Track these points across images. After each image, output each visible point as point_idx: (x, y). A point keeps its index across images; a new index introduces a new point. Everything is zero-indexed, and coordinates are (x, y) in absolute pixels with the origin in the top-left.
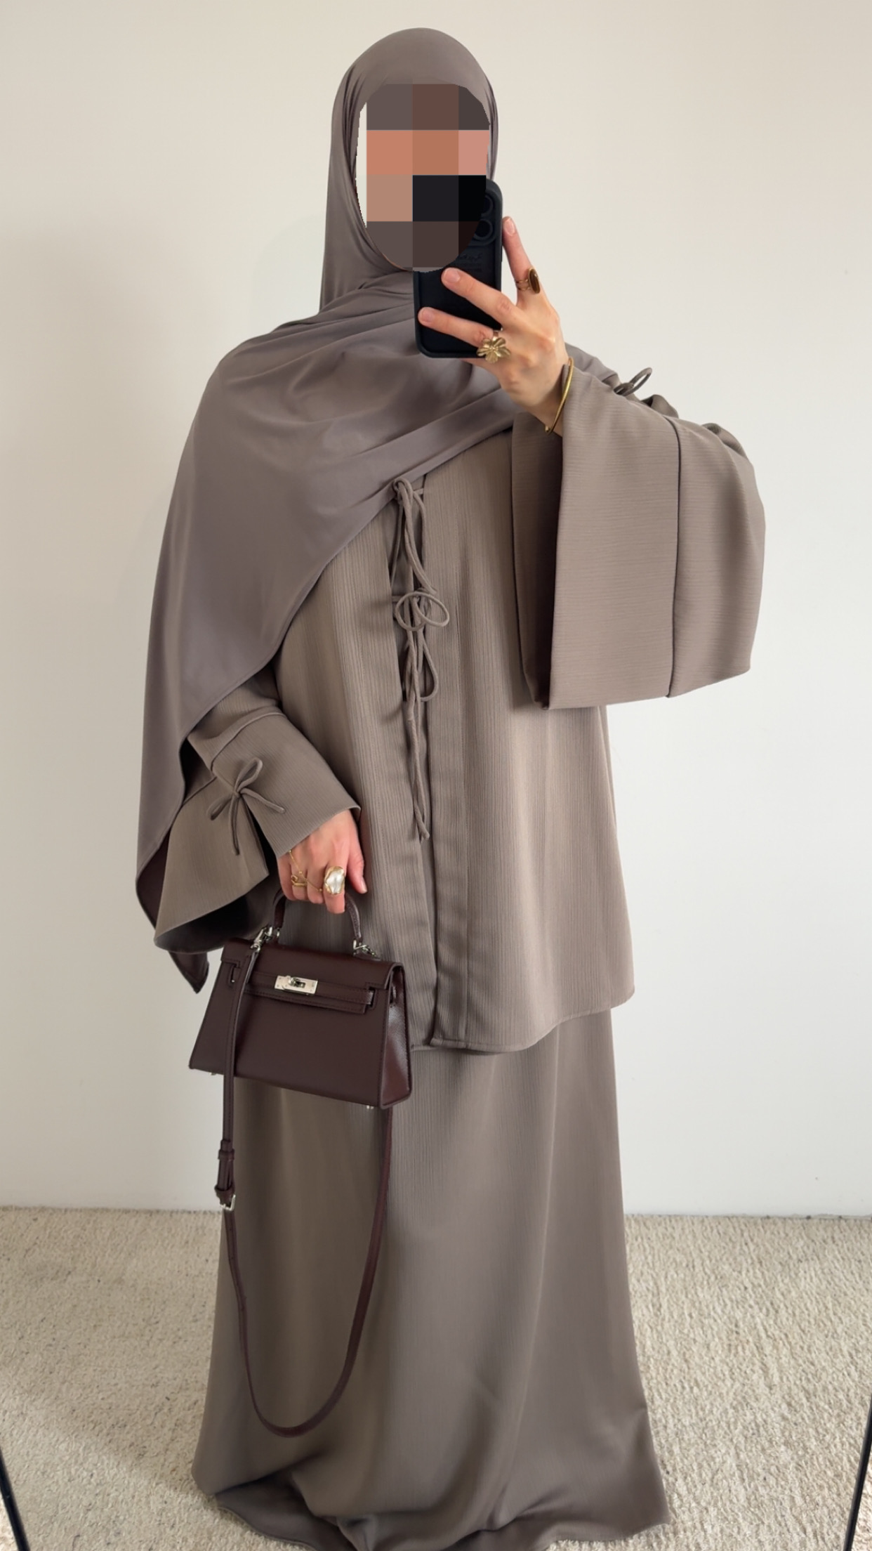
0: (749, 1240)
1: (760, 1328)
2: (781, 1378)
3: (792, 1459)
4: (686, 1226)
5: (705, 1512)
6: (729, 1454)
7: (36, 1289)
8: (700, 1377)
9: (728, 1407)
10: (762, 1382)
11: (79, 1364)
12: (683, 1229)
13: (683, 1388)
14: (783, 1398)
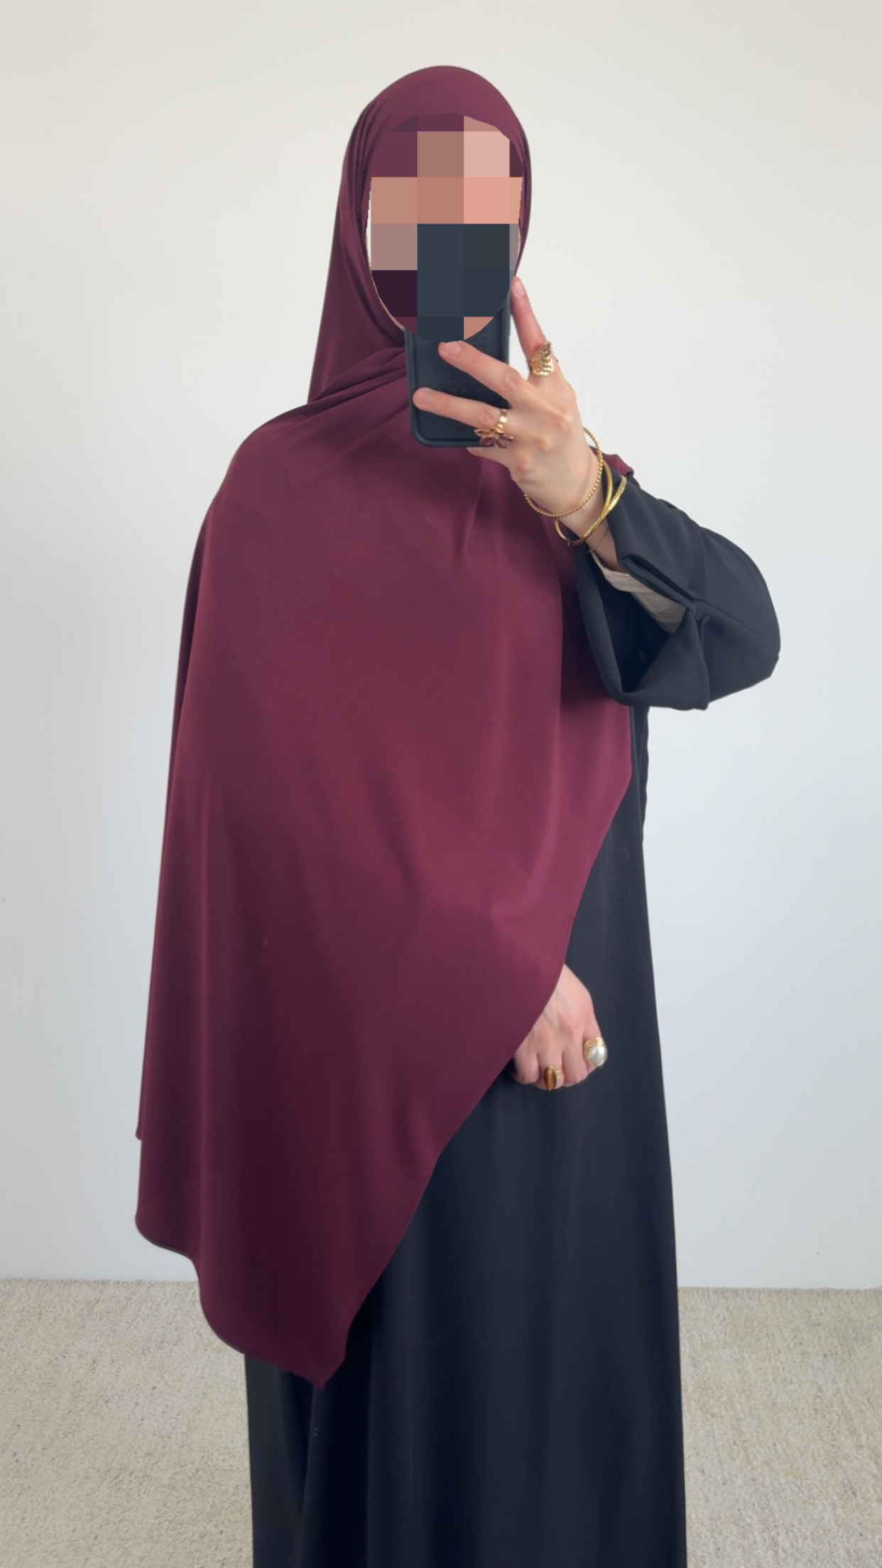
0: (823, 1311)
1: (843, 1394)
2: (868, 1438)
4: (762, 1297)
5: (809, 1564)
6: (826, 1511)
7: (144, 1359)
10: (849, 1441)
11: (196, 1429)
12: (759, 1300)
13: (776, 1451)
14: (870, 1457)
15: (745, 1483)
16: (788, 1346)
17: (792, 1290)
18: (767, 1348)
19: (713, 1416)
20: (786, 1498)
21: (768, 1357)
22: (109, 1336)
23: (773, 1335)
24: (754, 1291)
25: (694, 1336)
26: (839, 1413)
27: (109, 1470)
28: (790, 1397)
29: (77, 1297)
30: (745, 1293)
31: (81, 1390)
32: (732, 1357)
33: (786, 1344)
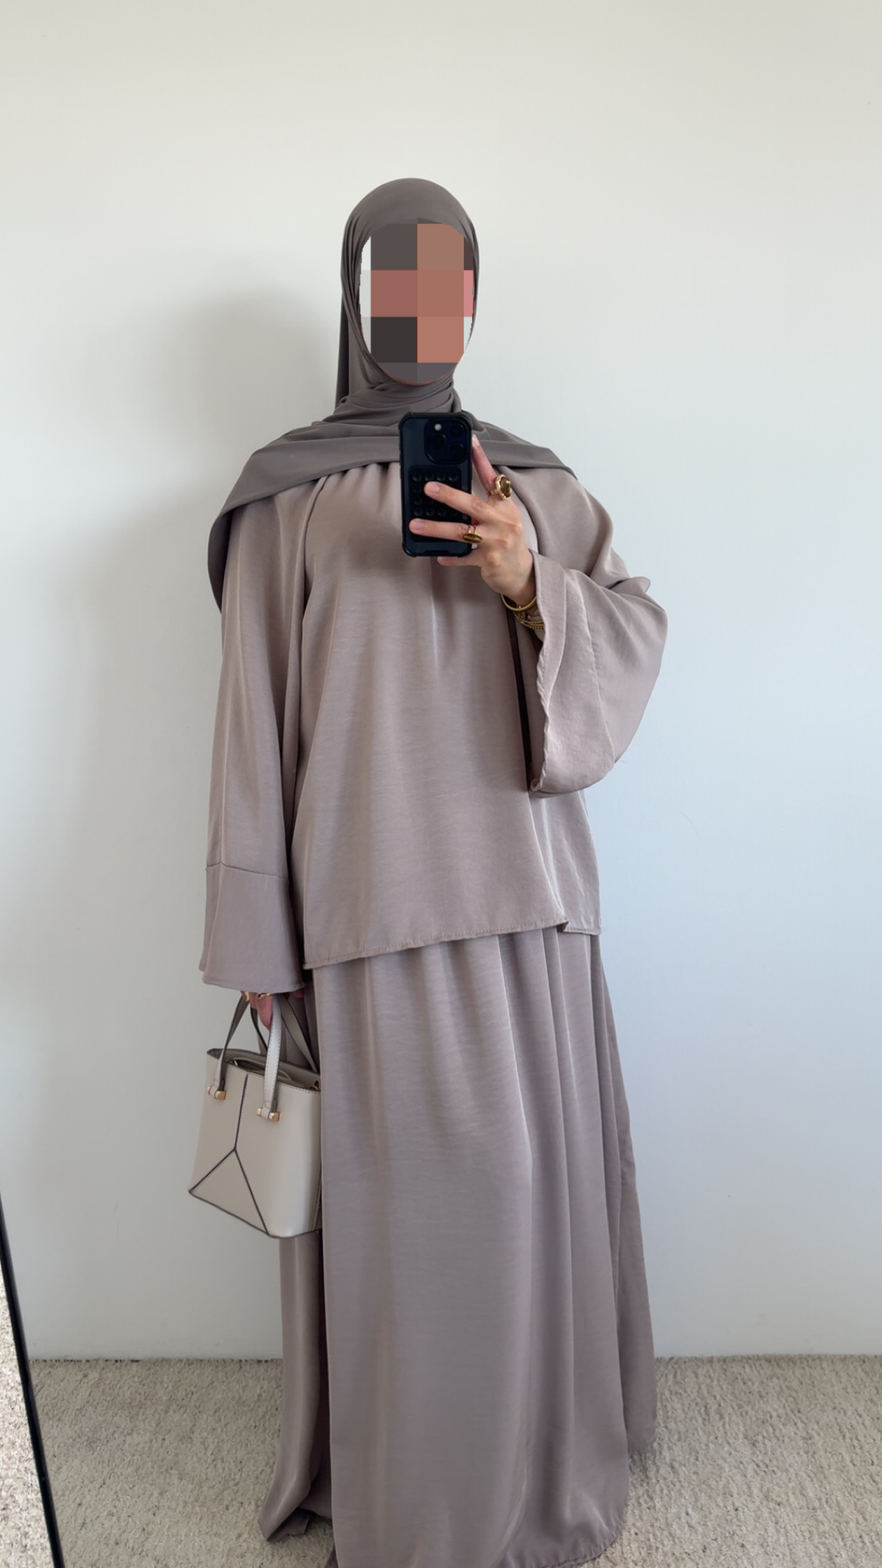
4: (825, 1365)
12: (822, 1368)
13: (863, 1542)
16: (864, 1420)
17: (859, 1357)
19: (779, 1505)
24: (814, 1360)
25: (747, 1413)
30: (805, 1362)
32: (795, 1434)
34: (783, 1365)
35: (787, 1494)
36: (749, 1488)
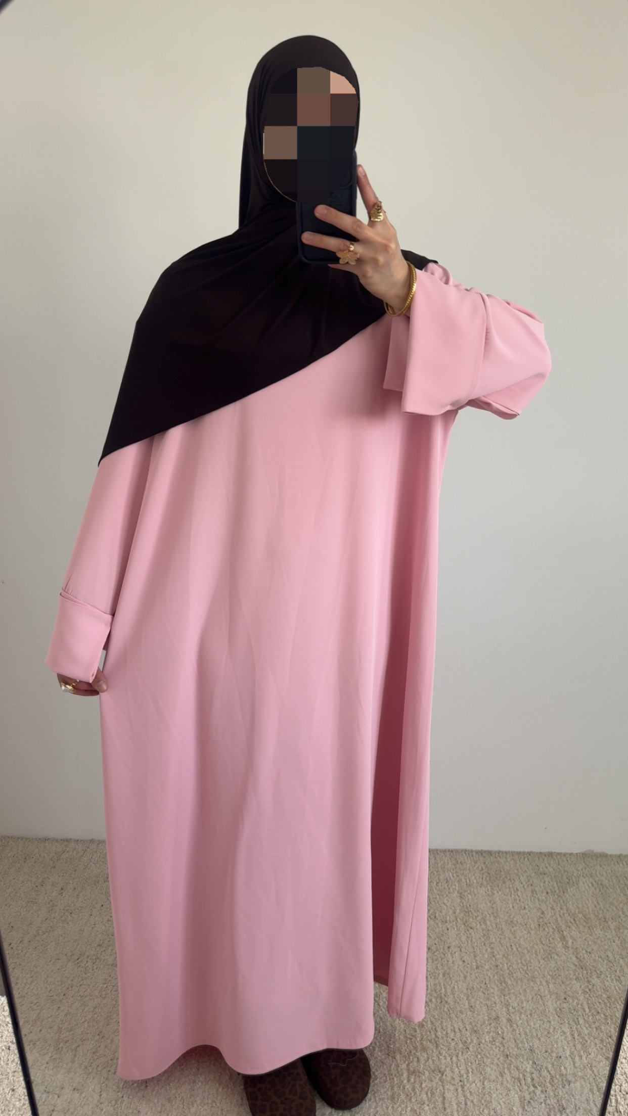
0: (547, 865)
1: (558, 916)
2: (573, 943)
3: (581, 987)
4: (508, 856)
5: (529, 1016)
6: (542, 985)
7: (95, 888)
8: (522, 942)
9: (540, 958)
10: (561, 944)
12: (506, 858)
13: (512, 949)
14: (574, 954)
15: (491, 969)
16: (524, 886)
17: (528, 852)
18: (509, 888)
19: (471, 928)
20: (517, 977)
21: (510, 894)
22: (72, 873)
23: (513, 879)
24: (502, 852)
25: (461, 879)
26: (554, 927)
27: (73, 955)
28: (522, 918)
29: (50, 849)
30: (497, 854)
31: (53, 906)
32: (486, 893)
33: (522, 886)
34: (484, 855)
35: (476, 923)
36: (456, 919)
